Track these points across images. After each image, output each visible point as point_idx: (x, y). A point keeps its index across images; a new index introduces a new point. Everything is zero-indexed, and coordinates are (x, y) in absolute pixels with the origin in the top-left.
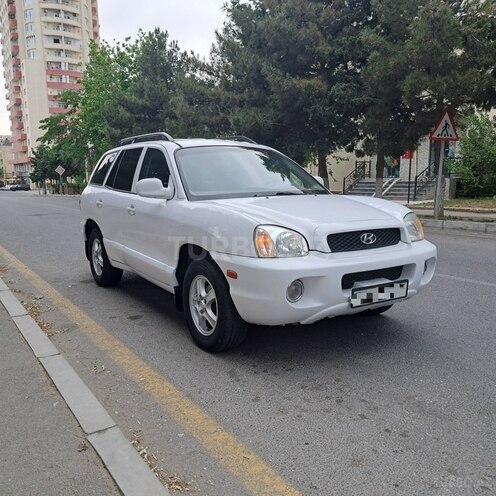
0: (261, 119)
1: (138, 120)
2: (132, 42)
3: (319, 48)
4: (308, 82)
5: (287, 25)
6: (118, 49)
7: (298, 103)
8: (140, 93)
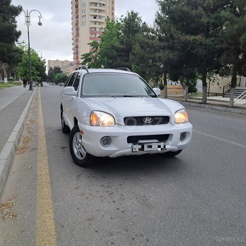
0: (171, 56)
1: (120, 55)
2: (124, 17)
3: (202, 20)
4: (195, 37)
5: (185, 8)
6: (117, 21)
7: (189, 48)
8: (122, 43)
